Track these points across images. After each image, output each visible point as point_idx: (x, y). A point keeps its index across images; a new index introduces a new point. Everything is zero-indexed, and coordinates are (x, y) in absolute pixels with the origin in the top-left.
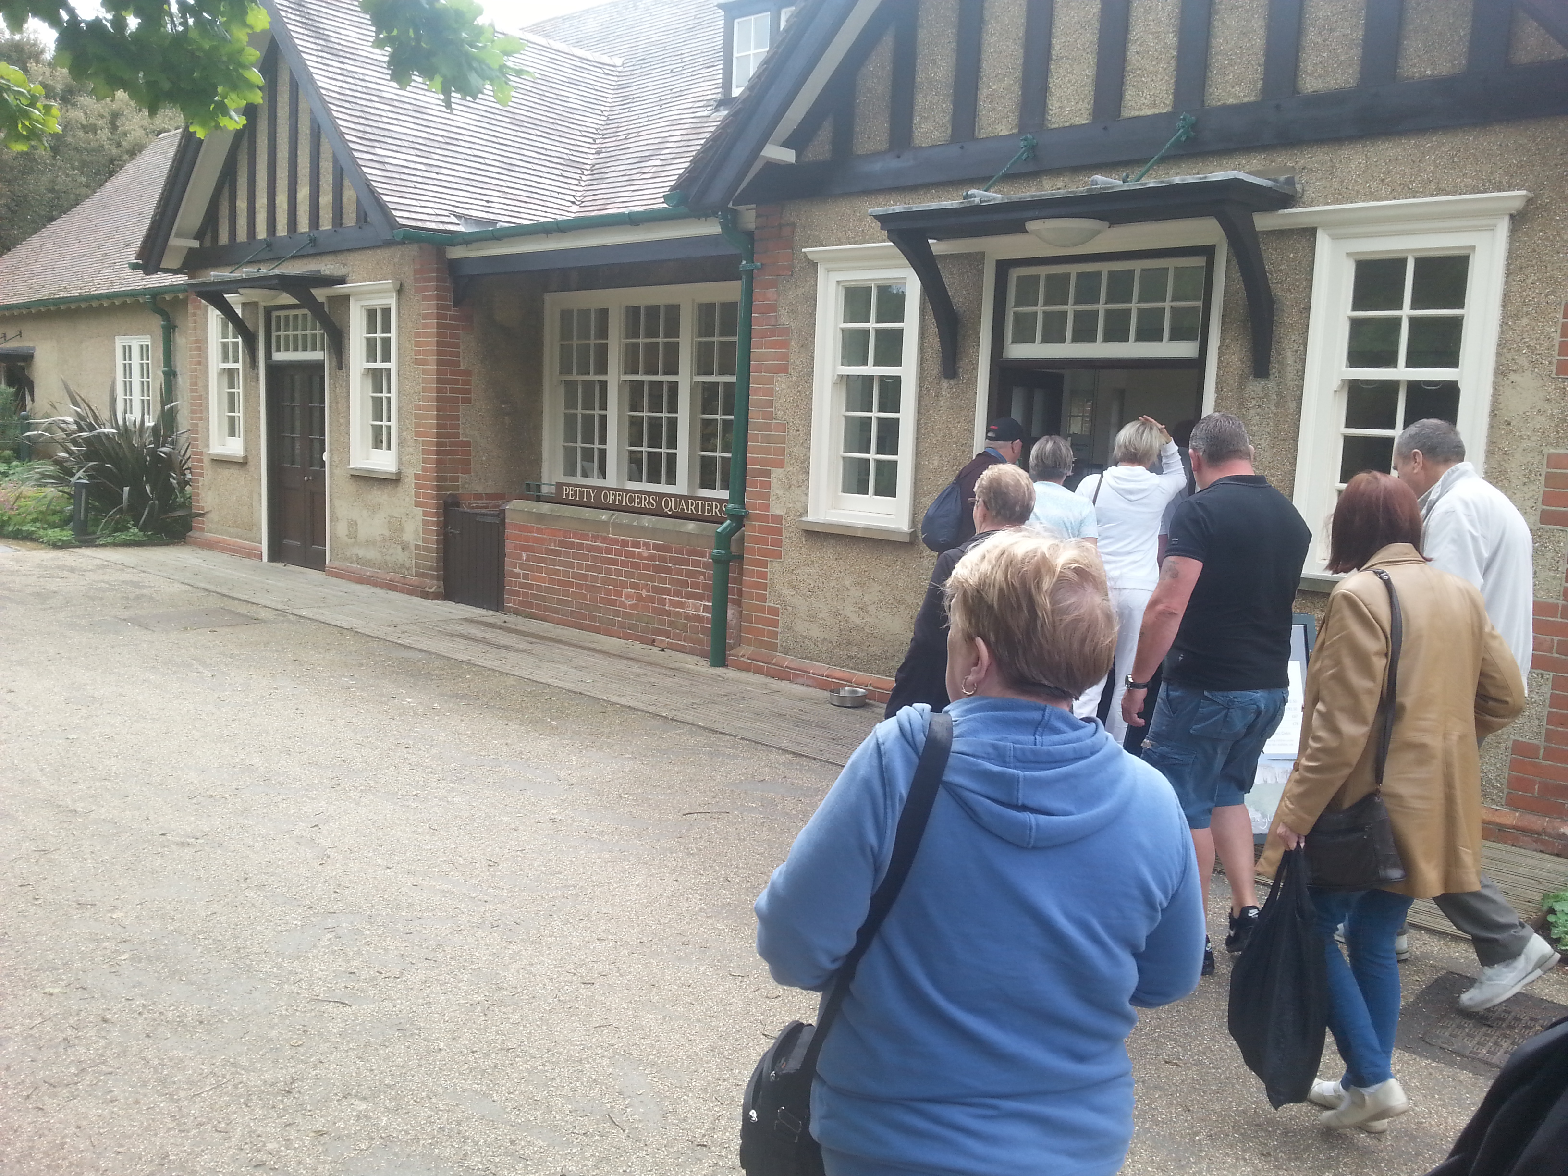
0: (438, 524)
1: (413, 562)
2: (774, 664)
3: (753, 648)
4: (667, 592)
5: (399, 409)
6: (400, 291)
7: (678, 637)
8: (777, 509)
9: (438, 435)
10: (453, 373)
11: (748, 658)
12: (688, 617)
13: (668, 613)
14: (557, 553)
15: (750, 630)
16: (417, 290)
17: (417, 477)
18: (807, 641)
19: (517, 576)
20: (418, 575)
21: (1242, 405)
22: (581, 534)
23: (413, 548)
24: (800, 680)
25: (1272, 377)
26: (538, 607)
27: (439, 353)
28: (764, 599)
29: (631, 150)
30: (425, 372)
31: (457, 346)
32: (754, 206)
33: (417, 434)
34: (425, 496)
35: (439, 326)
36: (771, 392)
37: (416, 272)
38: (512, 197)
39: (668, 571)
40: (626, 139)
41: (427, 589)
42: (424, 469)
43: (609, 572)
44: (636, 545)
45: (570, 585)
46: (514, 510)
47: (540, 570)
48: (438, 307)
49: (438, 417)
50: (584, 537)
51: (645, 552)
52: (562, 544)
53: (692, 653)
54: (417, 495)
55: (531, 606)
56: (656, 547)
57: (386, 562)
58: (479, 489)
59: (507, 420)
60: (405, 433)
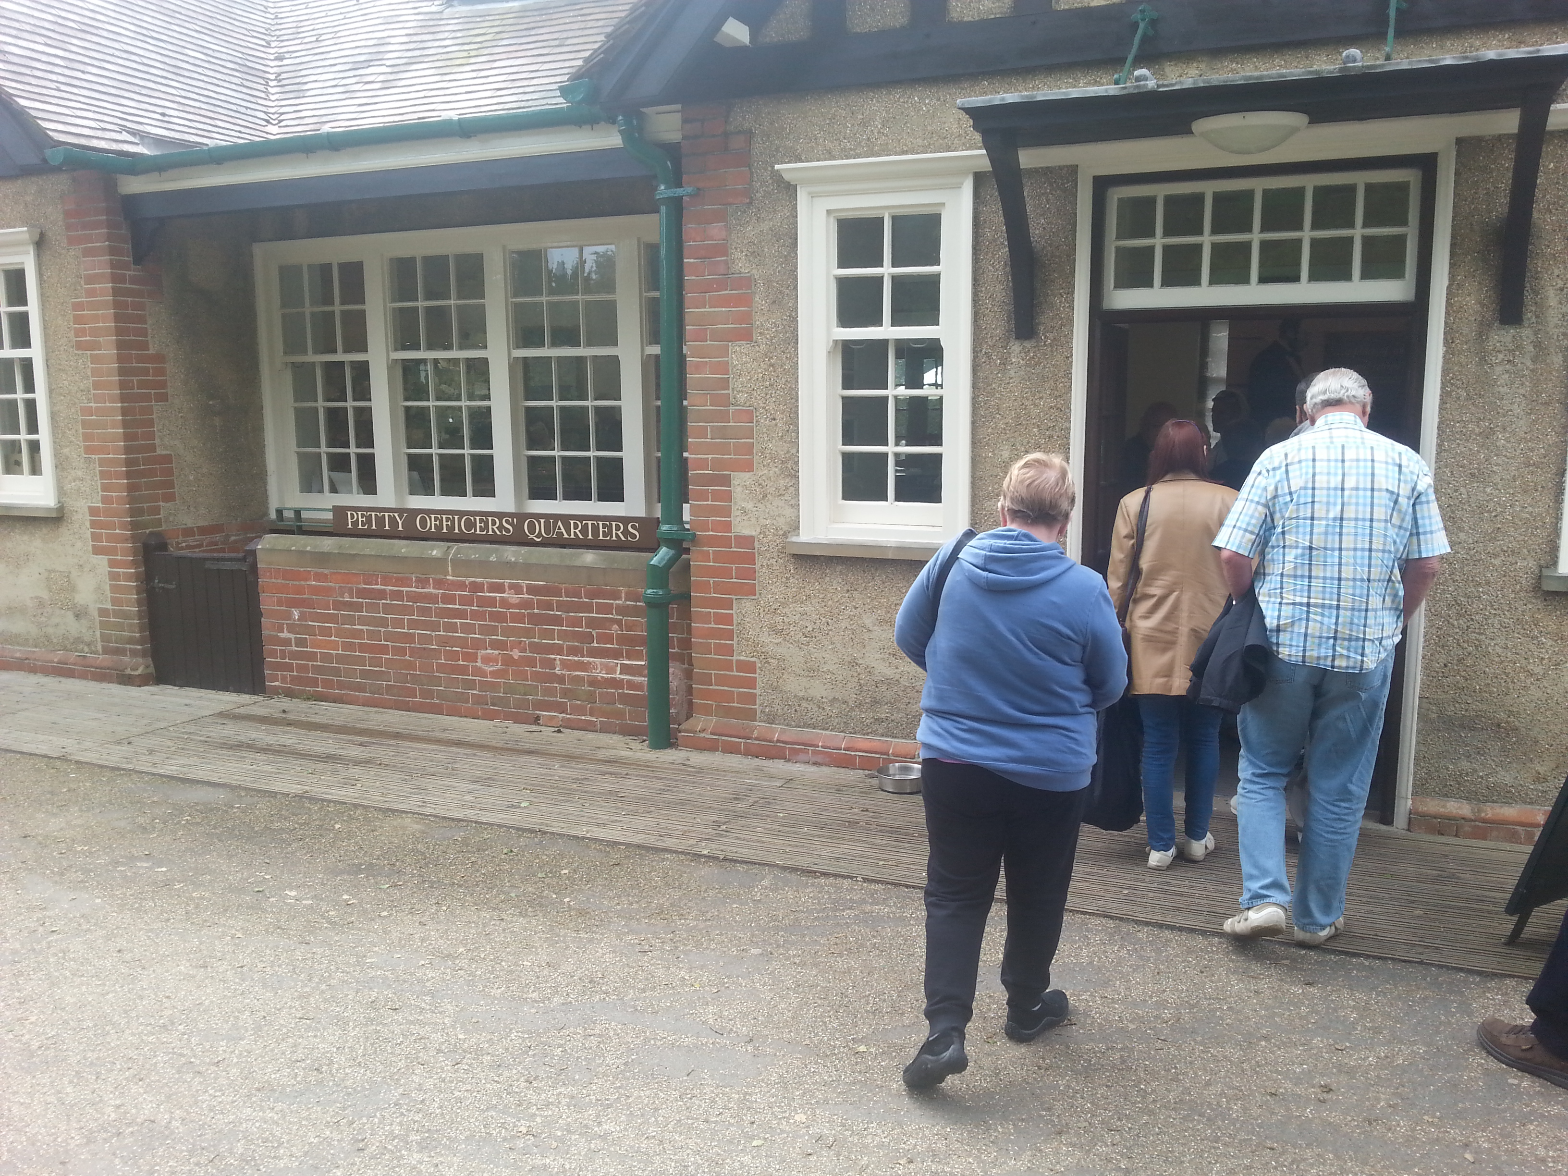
0: (137, 577)
1: (98, 634)
2: (756, 739)
3: (715, 719)
4: (559, 650)
5: (53, 416)
6: (40, 244)
7: (581, 711)
8: (742, 527)
9: (128, 450)
10: (140, 359)
11: (712, 734)
12: (594, 682)
13: (561, 679)
14: (358, 607)
15: (707, 695)
16: (71, 241)
17: (93, 511)
18: (804, 704)
19: (287, 642)
20: (106, 651)
21: (1483, 360)
22: (397, 579)
23: (96, 614)
24: (802, 757)
25: (1526, 323)
26: (327, 684)
27: (119, 332)
28: (730, 651)
29: (332, 55)
30: (95, 359)
31: (142, 320)
32: (678, 107)
33: (89, 450)
34: (111, 538)
35: (116, 292)
36: (724, 368)
37: (67, 214)
38: (192, 110)
39: (557, 621)
40: (317, 41)
41: (128, 671)
42: (105, 500)
43: (453, 628)
44: (500, 588)
45: (384, 649)
46: (271, 550)
47: (327, 632)
48: (113, 265)
49: (125, 424)
50: (405, 582)
51: (514, 598)
52: (361, 593)
53: (605, 729)
54: (95, 537)
55: (314, 682)
56: (531, 590)
57: (48, 638)
58: (189, 521)
59: (217, 421)
60: (66, 451)
